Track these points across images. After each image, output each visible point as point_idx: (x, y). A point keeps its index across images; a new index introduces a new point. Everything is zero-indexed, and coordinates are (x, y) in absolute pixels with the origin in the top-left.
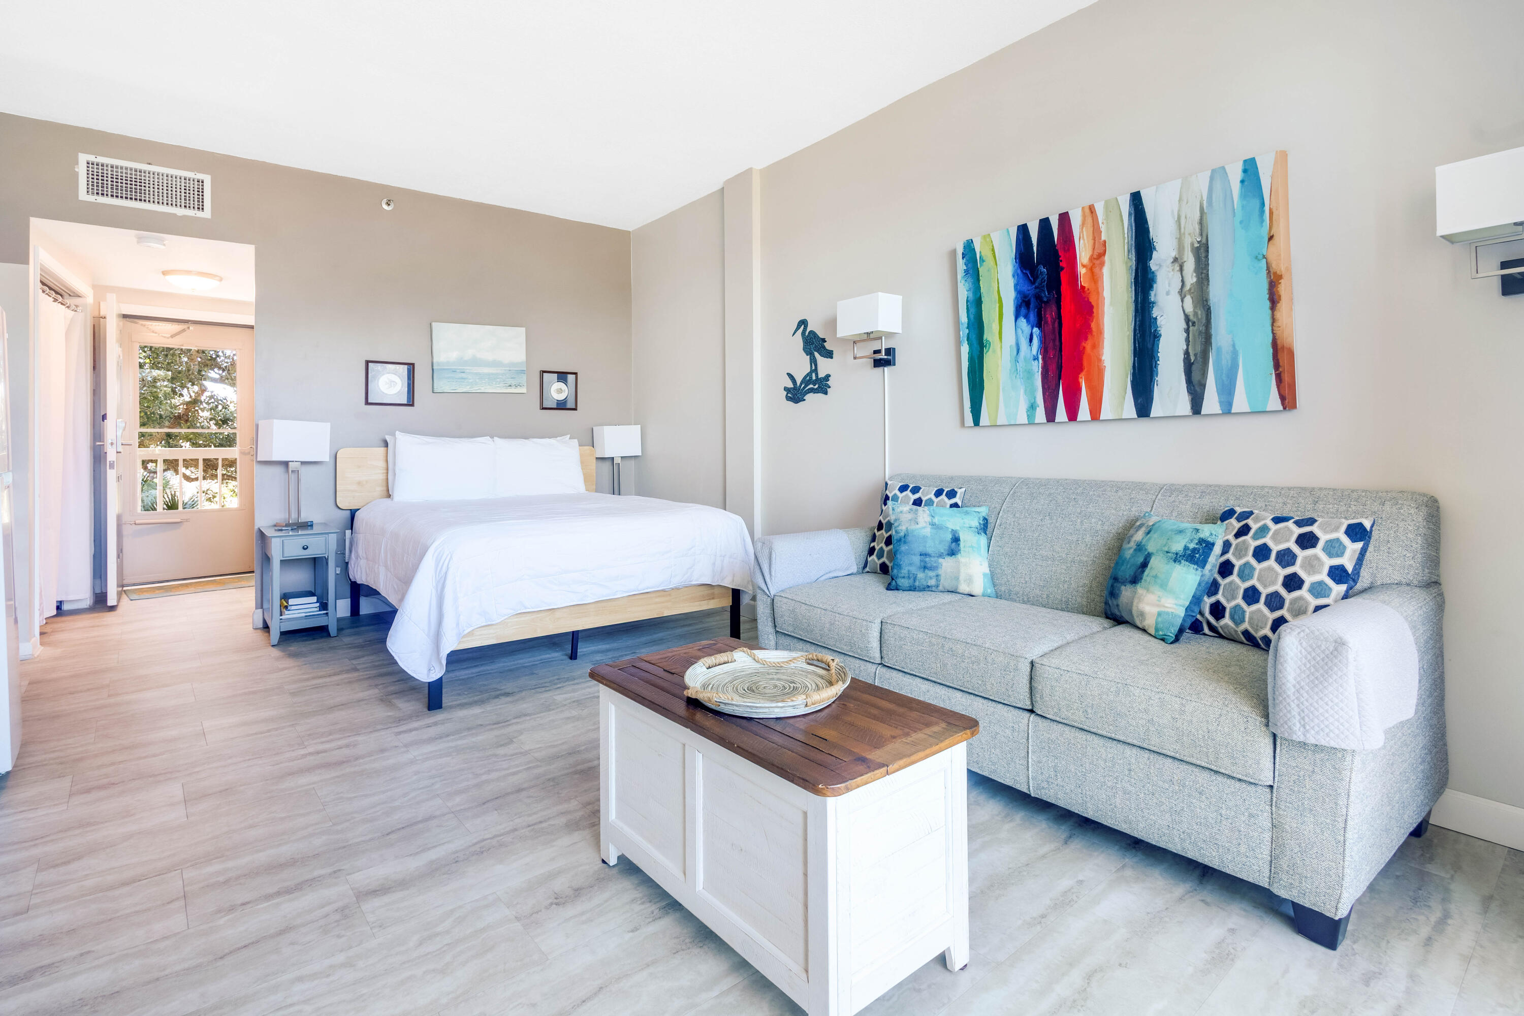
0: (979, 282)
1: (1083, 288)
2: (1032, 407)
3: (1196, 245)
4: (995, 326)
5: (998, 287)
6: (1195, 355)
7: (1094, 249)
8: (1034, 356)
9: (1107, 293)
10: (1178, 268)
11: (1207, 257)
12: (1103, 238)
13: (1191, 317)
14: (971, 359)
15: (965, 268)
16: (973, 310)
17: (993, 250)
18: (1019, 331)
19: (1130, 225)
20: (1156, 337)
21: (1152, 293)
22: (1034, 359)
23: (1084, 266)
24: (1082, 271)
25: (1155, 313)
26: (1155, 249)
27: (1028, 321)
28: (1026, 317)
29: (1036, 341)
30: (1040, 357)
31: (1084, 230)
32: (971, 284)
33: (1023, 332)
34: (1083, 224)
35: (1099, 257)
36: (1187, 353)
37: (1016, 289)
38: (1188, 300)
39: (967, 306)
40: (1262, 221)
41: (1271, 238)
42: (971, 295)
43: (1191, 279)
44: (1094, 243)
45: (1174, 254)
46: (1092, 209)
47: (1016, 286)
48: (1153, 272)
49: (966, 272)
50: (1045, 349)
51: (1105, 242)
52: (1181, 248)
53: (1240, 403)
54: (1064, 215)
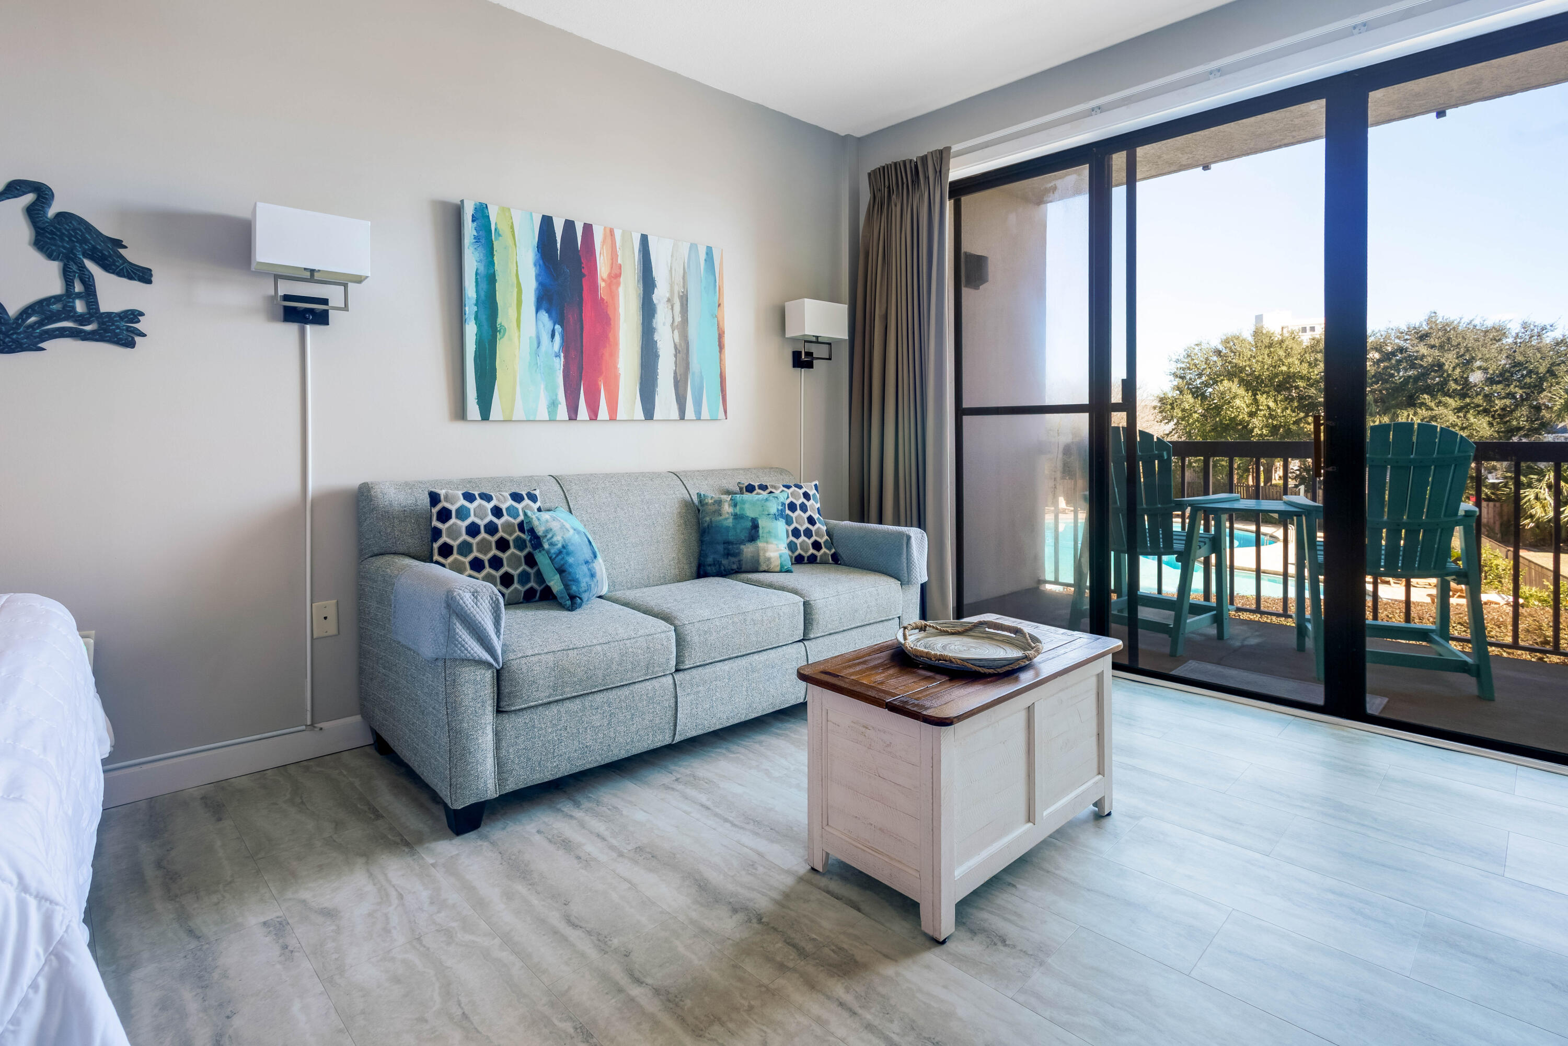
0: (493, 257)
1: (602, 299)
2: (553, 404)
3: (681, 294)
4: (512, 312)
5: (517, 270)
6: (680, 375)
7: (612, 268)
8: (556, 352)
9: (621, 310)
10: (670, 307)
11: (687, 305)
12: (620, 261)
13: (678, 347)
14: (479, 343)
15: (476, 234)
16: (484, 286)
17: (512, 227)
18: (541, 326)
19: (639, 259)
20: (657, 356)
21: (654, 321)
22: (556, 356)
23: (603, 280)
24: (602, 284)
25: (656, 337)
26: (656, 286)
27: (550, 316)
28: (548, 311)
29: (558, 338)
30: (562, 355)
31: (604, 247)
32: (482, 255)
33: (544, 326)
34: (604, 242)
35: (615, 276)
36: (675, 373)
37: (537, 279)
38: (676, 332)
39: (477, 279)
40: (715, 293)
41: (719, 305)
42: (482, 269)
43: (678, 319)
44: (612, 263)
45: (668, 295)
46: (612, 232)
47: (538, 276)
48: (655, 305)
49: (477, 239)
50: (566, 347)
51: (620, 265)
52: (672, 292)
53: (705, 414)
54: (588, 228)
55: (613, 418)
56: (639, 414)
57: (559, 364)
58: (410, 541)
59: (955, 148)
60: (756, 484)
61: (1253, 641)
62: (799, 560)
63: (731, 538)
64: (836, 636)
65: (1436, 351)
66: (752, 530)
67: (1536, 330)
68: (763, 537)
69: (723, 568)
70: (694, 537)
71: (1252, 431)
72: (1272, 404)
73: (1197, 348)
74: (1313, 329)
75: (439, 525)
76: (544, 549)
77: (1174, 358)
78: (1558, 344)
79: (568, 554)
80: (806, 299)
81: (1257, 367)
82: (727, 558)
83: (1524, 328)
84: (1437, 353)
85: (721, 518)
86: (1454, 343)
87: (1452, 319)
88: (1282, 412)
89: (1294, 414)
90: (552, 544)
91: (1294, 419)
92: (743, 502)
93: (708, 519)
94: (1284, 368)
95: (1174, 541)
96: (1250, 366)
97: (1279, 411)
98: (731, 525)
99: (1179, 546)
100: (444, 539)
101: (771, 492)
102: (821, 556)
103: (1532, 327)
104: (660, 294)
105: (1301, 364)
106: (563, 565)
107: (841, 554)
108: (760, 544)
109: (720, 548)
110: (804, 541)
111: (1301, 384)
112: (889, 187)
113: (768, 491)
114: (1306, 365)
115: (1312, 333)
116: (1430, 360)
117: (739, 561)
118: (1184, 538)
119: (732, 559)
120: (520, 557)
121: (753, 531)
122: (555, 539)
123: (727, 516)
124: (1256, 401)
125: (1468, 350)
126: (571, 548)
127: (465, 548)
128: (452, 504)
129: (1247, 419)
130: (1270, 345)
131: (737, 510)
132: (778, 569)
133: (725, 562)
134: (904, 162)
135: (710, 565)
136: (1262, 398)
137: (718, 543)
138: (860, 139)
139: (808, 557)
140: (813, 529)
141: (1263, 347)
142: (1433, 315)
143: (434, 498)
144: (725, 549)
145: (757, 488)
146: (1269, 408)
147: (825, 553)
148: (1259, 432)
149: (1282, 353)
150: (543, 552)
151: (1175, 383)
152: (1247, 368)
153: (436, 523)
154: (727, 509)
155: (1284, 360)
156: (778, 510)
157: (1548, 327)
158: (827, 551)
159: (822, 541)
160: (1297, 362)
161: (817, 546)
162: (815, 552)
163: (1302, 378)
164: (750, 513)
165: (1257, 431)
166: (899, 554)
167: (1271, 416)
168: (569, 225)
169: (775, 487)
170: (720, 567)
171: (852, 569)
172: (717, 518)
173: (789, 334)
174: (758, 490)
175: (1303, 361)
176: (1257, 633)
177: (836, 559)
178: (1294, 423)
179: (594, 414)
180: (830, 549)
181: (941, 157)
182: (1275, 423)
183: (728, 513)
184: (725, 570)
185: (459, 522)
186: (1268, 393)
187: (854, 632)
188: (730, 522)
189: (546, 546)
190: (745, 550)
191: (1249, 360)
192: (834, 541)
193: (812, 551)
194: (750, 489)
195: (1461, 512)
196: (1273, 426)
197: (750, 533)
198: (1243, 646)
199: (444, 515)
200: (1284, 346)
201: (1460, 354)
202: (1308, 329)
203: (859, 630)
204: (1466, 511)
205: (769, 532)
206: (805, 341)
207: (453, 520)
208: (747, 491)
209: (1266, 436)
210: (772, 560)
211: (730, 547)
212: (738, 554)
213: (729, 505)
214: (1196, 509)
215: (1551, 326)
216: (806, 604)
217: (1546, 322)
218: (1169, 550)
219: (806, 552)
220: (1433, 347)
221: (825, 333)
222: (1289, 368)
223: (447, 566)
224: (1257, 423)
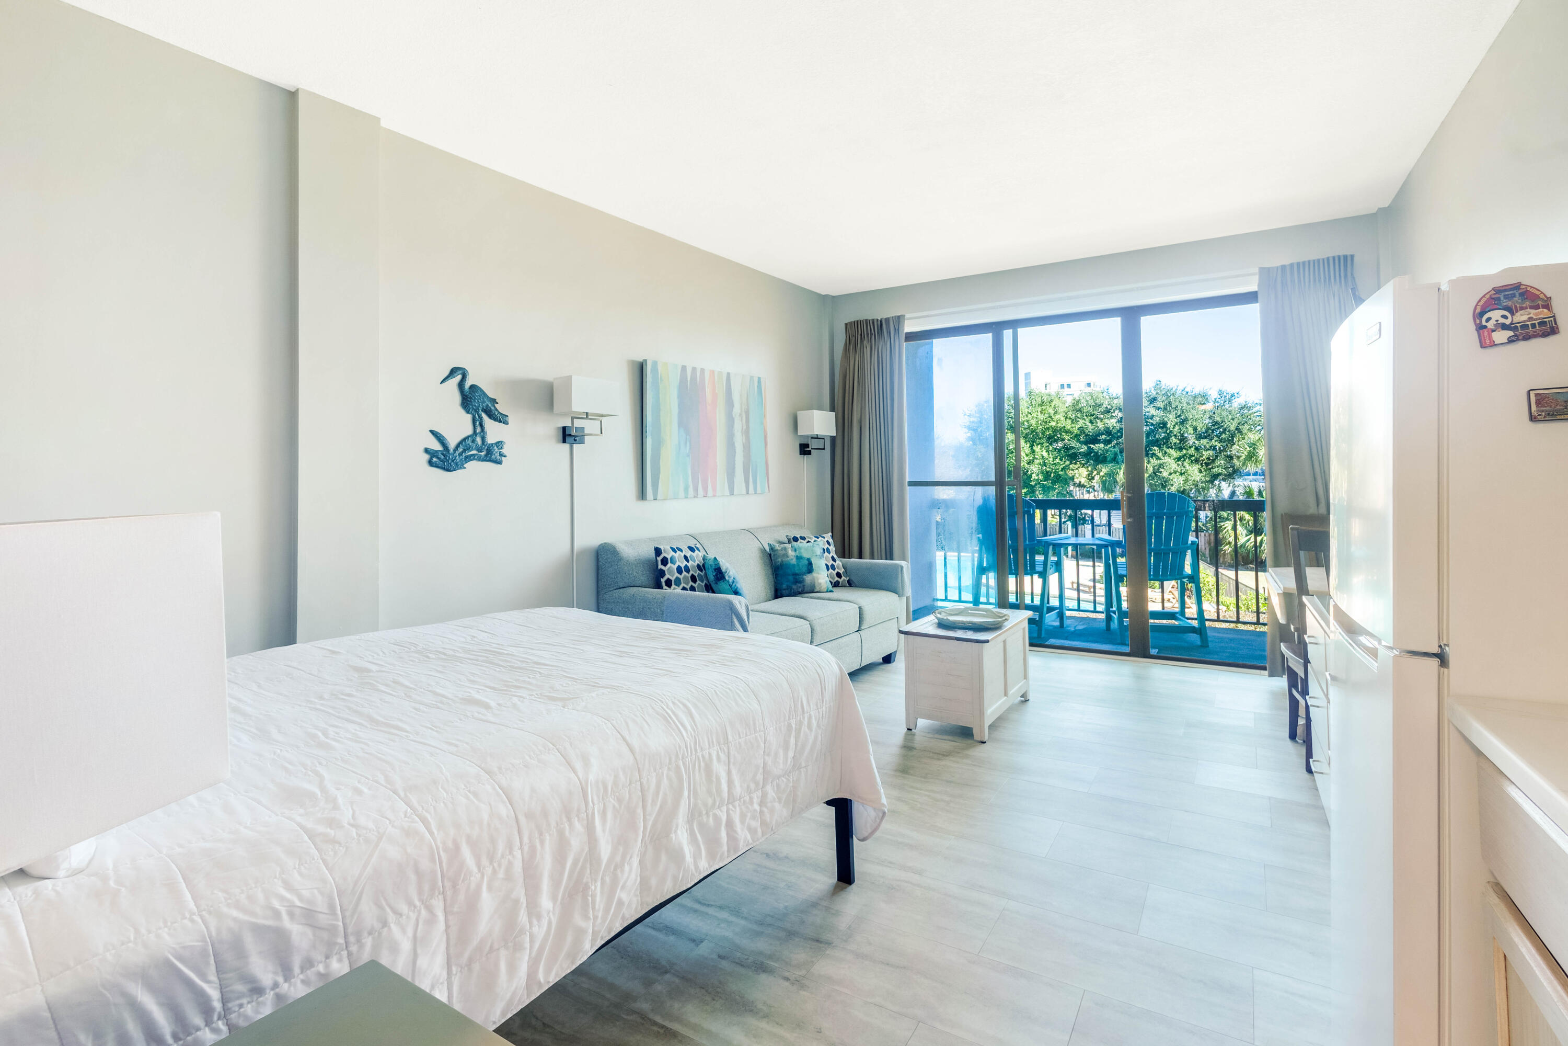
1: (709, 418)
2: (686, 487)
3: (746, 410)
5: (670, 401)
6: (747, 465)
7: (712, 397)
8: (687, 455)
9: (717, 423)
10: (741, 420)
11: (749, 417)
12: (716, 393)
13: (745, 445)
17: (668, 376)
18: (680, 438)
19: (726, 390)
20: (734, 451)
21: (733, 428)
22: (687, 457)
23: (709, 404)
24: (708, 406)
25: (734, 439)
26: (733, 404)
27: (684, 432)
29: (687, 446)
30: (690, 456)
31: (709, 380)
34: (709, 378)
35: (714, 401)
36: (744, 463)
37: (678, 407)
38: (744, 436)
40: (762, 408)
43: (745, 426)
44: (713, 394)
45: (739, 412)
46: (713, 373)
47: (678, 403)
48: (733, 419)
51: (717, 395)
52: (741, 410)
53: (759, 489)
54: (703, 370)
55: (714, 495)
56: (727, 491)
57: (689, 462)
58: (642, 578)
59: (907, 316)
60: (798, 536)
61: (1081, 627)
62: (836, 585)
63: (797, 572)
64: (872, 628)
65: (1162, 412)
66: (808, 566)
67: (1227, 397)
68: (814, 570)
69: (792, 591)
70: (770, 572)
71: (1031, 476)
72: (1045, 454)
73: (986, 405)
74: (1069, 386)
75: (663, 567)
76: (726, 580)
77: (968, 413)
78: (1242, 408)
80: (814, 411)
81: (1033, 422)
82: (796, 584)
83: (1220, 395)
84: (1162, 413)
85: (788, 559)
86: (1173, 406)
87: (1171, 387)
88: (1053, 461)
89: (1062, 463)
91: (1062, 466)
92: (800, 548)
93: (780, 560)
94: (1053, 424)
95: (1036, 566)
96: (1027, 421)
97: (1051, 459)
98: (795, 563)
99: (1039, 568)
100: (667, 576)
101: (809, 542)
102: (842, 582)
103: (1225, 394)
104: (737, 410)
105: (1066, 420)
106: (736, 589)
107: (854, 580)
108: (814, 574)
109: (791, 578)
110: (831, 572)
111: (1066, 437)
112: (861, 335)
113: (806, 540)
114: (1070, 421)
115: (1069, 389)
116: (1158, 419)
117: (804, 586)
118: (1042, 563)
119: (799, 585)
121: (810, 566)
123: (792, 557)
124: (1033, 452)
125: (1183, 412)
127: (678, 581)
128: (668, 554)
129: (1026, 466)
130: (1042, 404)
131: (797, 554)
132: (825, 590)
133: (794, 587)
134: (873, 320)
135: (785, 589)
136: (1037, 448)
137: (789, 575)
138: (833, 297)
139: (835, 583)
140: (835, 564)
141: (1037, 405)
142: (1159, 383)
143: (658, 551)
144: (794, 578)
145: (799, 539)
146: (1043, 457)
147: (844, 580)
148: (1036, 478)
149: (1052, 411)
150: (725, 582)
151: (969, 435)
152: (1026, 423)
153: (660, 566)
154: (791, 553)
155: (1053, 417)
156: (820, 552)
157: (1236, 394)
158: (845, 579)
159: (841, 572)
160: (1063, 419)
161: (839, 575)
162: (838, 579)
163: (1067, 432)
164: (806, 555)
165: (1034, 476)
166: (897, 578)
167: (1045, 464)
168: (694, 369)
169: (810, 538)
170: (791, 590)
171: (858, 588)
172: (785, 559)
173: (801, 432)
174: (800, 540)
175: (1067, 418)
176: (1081, 623)
177: (850, 584)
178: (1062, 469)
179: (705, 493)
180: (846, 577)
181: (899, 319)
182: (1048, 469)
183: (792, 556)
184: (793, 592)
185: (672, 565)
186: (1042, 444)
187: (879, 626)
188: (794, 561)
189: (727, 578)
190: (806, 579)
191: (1027, 416)
192: (848, 572)
193: (837, 579)
194: (795, 539)
195: (1190, 542)
196: (1046, 472)
197: (808, 568)
198: (1075, 630)
199: (665, 562)
200: (1053, 405)
201: (1178, 414)
202: (1065, 386)
203: (881, 624)
204: (1192, 541)
205: (819, 567)
206: (812, 438)
207: (669, 565)
208: (794, 541)
209: (1041, 481)
210: (822, 584)
211: (797, 577)
212: (802, 581)
213: (792, 550)
215: (1238, 394)
216: (860, 608)
217: (1235, 391)
218: (1032, 572)
219: (834, 579)
220: (1159, 408)
221: (818, 431)
222: (1057, 423)
223: (689, 589)
224: (1034, 469)
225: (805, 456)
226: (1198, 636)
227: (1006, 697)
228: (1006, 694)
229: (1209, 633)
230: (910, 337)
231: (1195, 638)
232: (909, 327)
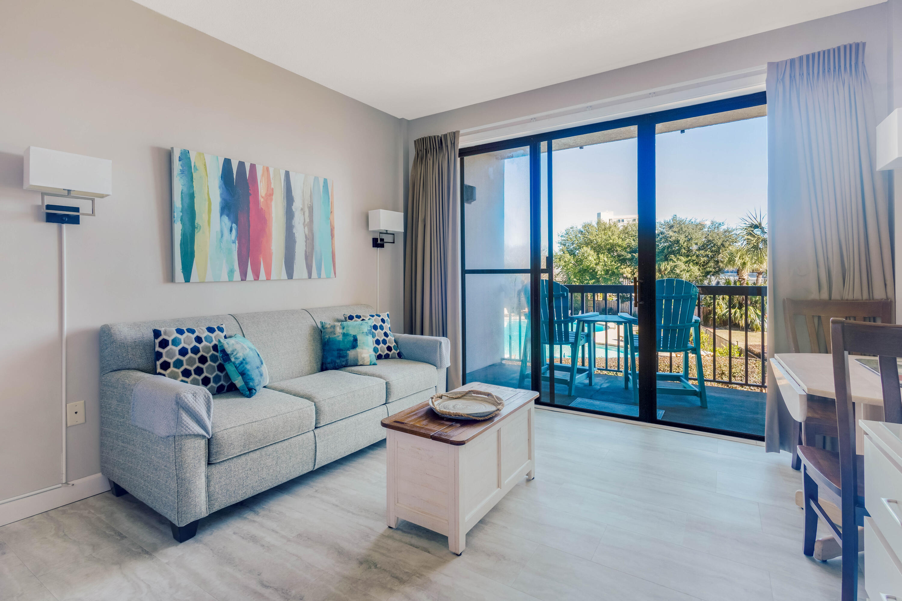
0: (193, 183)
1: (262, 209)
2: (231, 272)
3: (309, 206)
4: (205, 216)
5: (208, 191)
6: (309, 253)
7: (267, 190)
8: (233, 240)
9: (273, 215)
10: (303, 213)
11: (313, 212)
12: (272, 186)
13: (307, 236)
14: (184, 235)
15: (181, 168)
16: (187, 200)
17: (205, 165)
18: (223, 224)
19: (284, 185)
20: (295, 242)
21: (293, 221)
22: (233, 243)
23: (262, 197)
24: (261, 200)
25: (294, 231)
26: (294, 201)
27: (229, 218)
28: (228, 216)
29: (234, 231)
30: (237, 242)
31: (263, 178)
32: (185, 181)
33: (225, 225)
34: (263, 175)
35: (270, 195)
36: (306, 251)
37: (221, 197)
38: (306, 228)
39: (182, 196)
40: (329, 205)
41: (331, 212)
42: (185, 190)
43: (307, 220)
44: (268, 187)
45: (301, 206)
46: (267, 169)
47: (221, 195)
48: (293, 212)
49: (182, 172)
50: (239, 237)
51: (273, 188)
52: (304, 204)
53: (323, 275)
54: (253, 167)
55: (268, 278)
56: (284, 276)
57: (235, 248)
58: (139, 360)
59: (461, 132)
60: (354, 315)
61: (606, 385)
62: (379, 357)
63: (341, 347)
64: (403, 400)
65: (677, 234)
66: (353, 342)
67: (716, 225)
68: (360, 346)
69: (337, 364)
70: (319, 346)
71: (597, 273)
72: (606, 259)
73: (571, 230)
74: (623, 221)
75: (161, 350)
76: (231, 362)
77: (561, 234)
78: (725, 232)
79: (246, 363)
80: (381, 210)
81: (599, 240)
82: (339, 359)
83: (712, 224)
85: (335, 336)
86: (684, 230)
87: (683, 219)
88: (611, 263)
89: (616, 264)
90: (236, 358)
91: (616, 267)
92: (348, 326)
93: (327, 337)
94: (611, 241)
95: (569, 338)
96: (596, 240)
97: (609, 262)
98: (341, 340)
99: (571, 340)
100: (164, 358)
101: (363, 320)
102: (392, 354)
103: (715, 223)
104: (297, 205)
106: (244, 370)
107: (403, 352)
108: (358, 350)
109: (335, 353)
110: (382, 346)
111: (619, 249)
112: (426, 149)
113: (361, 319)
114: (621, 240)
115: (623, 223)
116: (674, 238)
117: (347, 360)
118: (574, 336)
119: (343, 359)
120: (214, 367)
121: (355, 342)
122: (238, 355)
123: (339, 334)
124: (599, 258)
125: (689, 234)
126: (248, 360)
127: (178, 364)
128: (169, 336)
129: (595, 266)
130: (605, 229)
131: (345, 331)
132: (369, 364)
133: (338, 361)
134: (435, 137)
135: (329, 363)
136: (601, 256)
137: (334, 350)
138: (409, 121)
139: (385, 355)
140: (387, 339)
141: (602, 230)
142: (675, 216)
143: (157, 334)
144: (338, 354)
145: (355, 317)
146: (604, 261)
147: (394, 353)
148: (600, 273)
149: (610, 234)
151: (561, 248)
152: (594, 241)
153: (158, 349)
154: (339, 330)
155: (611, 237)
156: (368, 330)
157: (722, 224)
158: (395, 351)
159: (392, 346)
160: (617, 238)
161: (389, 349)
162: (388, 352)
163: (619, 246)
164: (352, 332)
165: (599, 273)
166: (436, 352)
167: (605, 265)
168: (241, 165)
169: (365, 317)
170: (335, 364)
171: (409, 361)
172: (332, 336)
173: (371, 228)
174: (355, 319)
175: (619, 238)
176: (607, 381)
177: (400, 356)
178: (616, 268)
179: (257, 276)
180: (396, 350)
181: (454, 135)
182: (607, 268)
183: (339, 333)
184: (338, 366)
185: (174, 347)
187: (412, 397)
188: (340, 338)
189: (233, 359)
190: (350, 354)
191: (596, 237)
192: (399, 346)
193: (387, 352)
194: (351, 318)
195: (693, 321)
196: (606, 270)
197: (352, 344)
198: (601, 389)
199: (164, 344)
200: (611, 230)
201: (687, 235)
202: (621, 220)
203: (415, 395)
204: (695, 320)
205: (364, 343)
206: (380, 233)
207: (170, 346)
208: (349, 319)
209: (603, 275)
210: (365, 359)
211: (341, 352)
212: (346, 356)
213: (340, 328)
214: (579, 321)
215: (723, 223)
216: (387, 383)
217: (721, 222)
218: (567, 342)
219: (383, 352)
220: (675, 232)
221: (391, 229)
222: (614, 241)
223: (167, 375)
224: (599, 268)
225: (378, 248)
226: (699, 399)
227: (499, 489)
228: (499, 486)
229: (708, 393)
230: (465, 152)
231: (696, 400)
232: (463, 143)
